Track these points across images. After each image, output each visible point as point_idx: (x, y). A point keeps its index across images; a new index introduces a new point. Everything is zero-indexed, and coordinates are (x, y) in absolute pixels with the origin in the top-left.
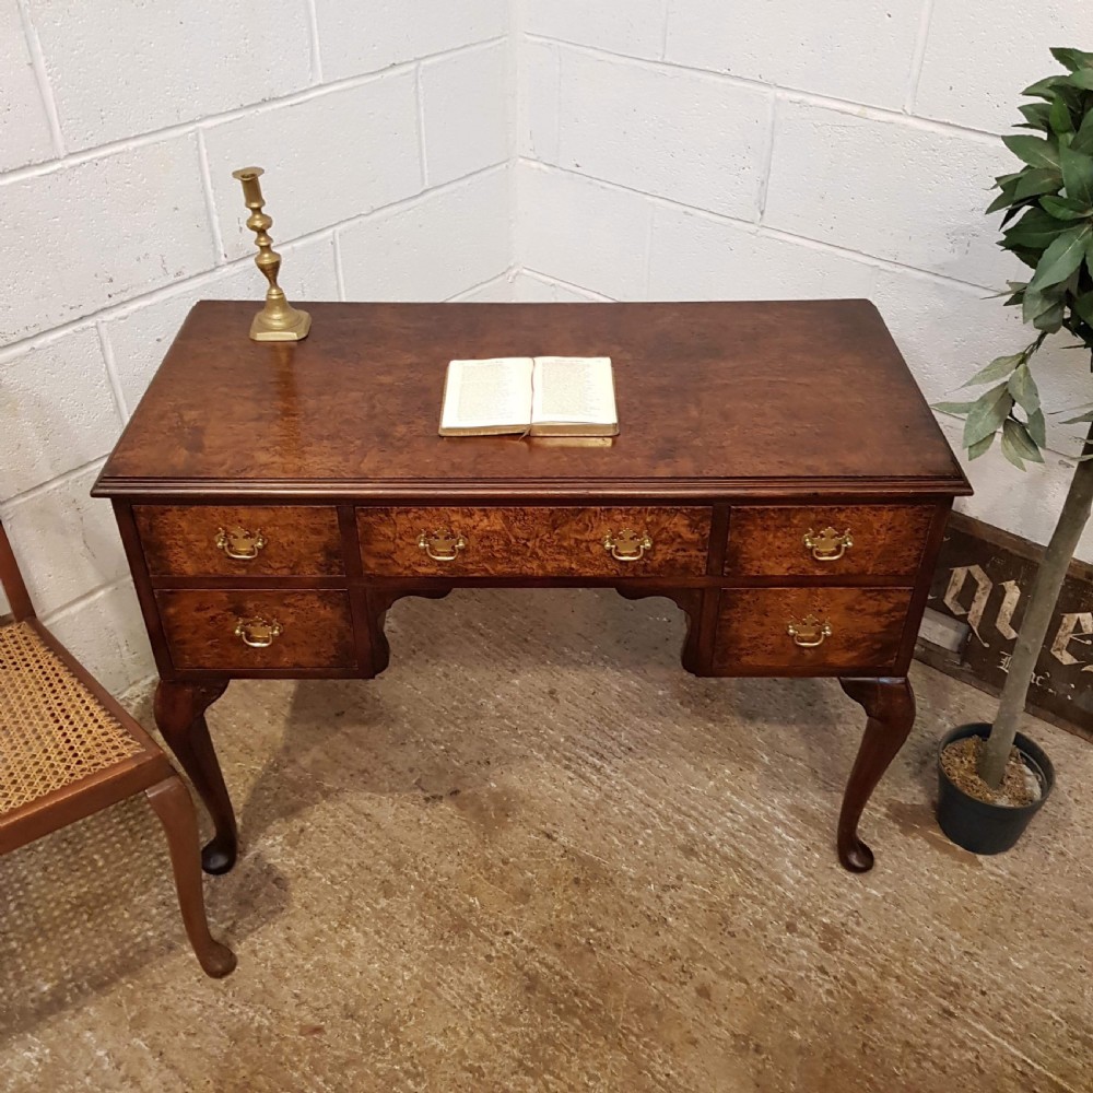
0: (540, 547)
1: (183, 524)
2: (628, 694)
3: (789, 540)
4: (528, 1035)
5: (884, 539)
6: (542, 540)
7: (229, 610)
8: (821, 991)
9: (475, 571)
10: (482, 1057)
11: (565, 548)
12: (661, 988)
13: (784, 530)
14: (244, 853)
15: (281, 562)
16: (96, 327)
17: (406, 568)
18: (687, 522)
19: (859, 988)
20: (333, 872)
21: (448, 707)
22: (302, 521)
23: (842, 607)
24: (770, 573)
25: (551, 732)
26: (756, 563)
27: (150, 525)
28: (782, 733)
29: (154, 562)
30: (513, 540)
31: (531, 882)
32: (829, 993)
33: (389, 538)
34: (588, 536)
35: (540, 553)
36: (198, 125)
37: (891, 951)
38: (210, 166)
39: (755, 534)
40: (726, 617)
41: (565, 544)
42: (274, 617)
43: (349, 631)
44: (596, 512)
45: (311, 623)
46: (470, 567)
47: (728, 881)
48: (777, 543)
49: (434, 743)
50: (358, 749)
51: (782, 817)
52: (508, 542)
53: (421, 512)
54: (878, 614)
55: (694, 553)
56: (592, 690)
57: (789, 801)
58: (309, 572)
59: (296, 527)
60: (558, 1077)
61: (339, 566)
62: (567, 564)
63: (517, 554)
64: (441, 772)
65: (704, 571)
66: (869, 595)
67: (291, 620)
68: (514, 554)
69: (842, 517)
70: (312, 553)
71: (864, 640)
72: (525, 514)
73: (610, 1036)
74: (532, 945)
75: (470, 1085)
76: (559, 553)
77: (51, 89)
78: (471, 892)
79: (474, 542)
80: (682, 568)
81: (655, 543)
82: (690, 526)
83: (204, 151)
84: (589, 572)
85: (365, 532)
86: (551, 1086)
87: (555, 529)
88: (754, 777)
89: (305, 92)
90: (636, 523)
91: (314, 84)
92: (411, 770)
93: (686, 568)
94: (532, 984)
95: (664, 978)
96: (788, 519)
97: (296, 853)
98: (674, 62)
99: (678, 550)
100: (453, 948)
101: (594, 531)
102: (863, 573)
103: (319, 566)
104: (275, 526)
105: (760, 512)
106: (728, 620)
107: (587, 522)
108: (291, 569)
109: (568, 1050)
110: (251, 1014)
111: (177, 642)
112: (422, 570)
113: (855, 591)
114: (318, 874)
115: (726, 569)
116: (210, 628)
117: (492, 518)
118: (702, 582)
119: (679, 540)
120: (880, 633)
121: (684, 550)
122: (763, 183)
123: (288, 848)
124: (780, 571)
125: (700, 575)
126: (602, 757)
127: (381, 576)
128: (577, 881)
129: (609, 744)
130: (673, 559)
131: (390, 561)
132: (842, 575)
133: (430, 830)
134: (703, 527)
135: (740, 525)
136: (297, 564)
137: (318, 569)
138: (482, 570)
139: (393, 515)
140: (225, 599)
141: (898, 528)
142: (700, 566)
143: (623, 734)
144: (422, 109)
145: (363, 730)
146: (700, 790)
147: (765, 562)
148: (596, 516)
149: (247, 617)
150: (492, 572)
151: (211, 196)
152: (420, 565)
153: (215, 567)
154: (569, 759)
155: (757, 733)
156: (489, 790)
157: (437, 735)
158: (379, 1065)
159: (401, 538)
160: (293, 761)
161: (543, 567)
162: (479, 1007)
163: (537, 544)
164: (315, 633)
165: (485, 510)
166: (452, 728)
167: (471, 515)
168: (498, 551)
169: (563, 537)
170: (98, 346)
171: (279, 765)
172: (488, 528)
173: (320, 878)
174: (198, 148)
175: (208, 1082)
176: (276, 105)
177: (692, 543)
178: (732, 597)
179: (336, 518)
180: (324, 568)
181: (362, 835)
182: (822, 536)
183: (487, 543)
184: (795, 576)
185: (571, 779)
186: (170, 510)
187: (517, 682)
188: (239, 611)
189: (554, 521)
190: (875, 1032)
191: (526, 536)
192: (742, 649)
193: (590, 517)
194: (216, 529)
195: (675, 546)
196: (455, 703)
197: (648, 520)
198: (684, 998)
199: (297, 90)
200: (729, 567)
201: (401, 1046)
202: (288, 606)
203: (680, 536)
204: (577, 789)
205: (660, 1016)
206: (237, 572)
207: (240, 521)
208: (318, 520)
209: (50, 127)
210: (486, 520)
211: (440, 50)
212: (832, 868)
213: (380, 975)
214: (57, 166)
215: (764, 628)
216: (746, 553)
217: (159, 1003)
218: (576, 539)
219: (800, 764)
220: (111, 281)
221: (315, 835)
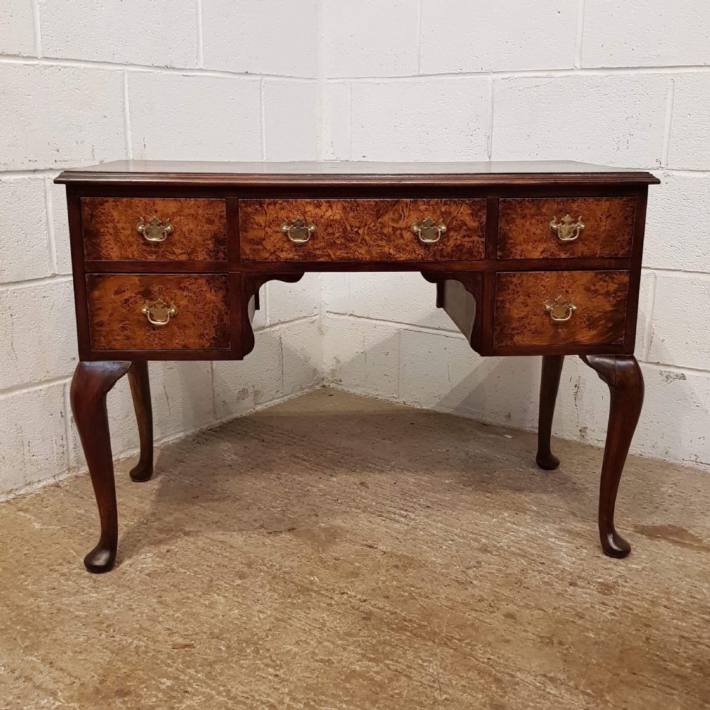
0: (368, 235)
1: (115, 214)
2: (423, 483)
3: (540, 226)
4: (368, 641)
5: (605, 225)
6: (369, 228)
7: (139, 293)
8: (605, 613)
9: (322, 256)
10: (331, 654)
11: (385, 235)
12: (474, 615)
13: (537, 218)
14: (121, 562)
15: (182, 249)
16: (44, 180)
17: (271, 254)
18: (470, 212)
19: (635, 612)
20: (196, 569)
21: (283, 492)
22: (200, 211)
23: (582, 288)
24: (529, 257)
25: (365, 501)
26: (519, 247)
27: (92, 216)
28: (545, 497)
29: (89, 247)
30: (349, 228)
31: (359, 568)
32: (612, 614)
33: (261, 226)
34: (402, 224)
35: (367, 238)
36: (125, 68)
37: (656, 594)
38: (129, 96)
39: (519, 221)
40: (501, 299)
41: (385, 232)
42: (172, 299)
43: (227, 313)
44: (407, 204)
45: (199, 306)
46: (318, 252)
47: (518, 563)
48: (533, 230)
49: (273, 507)
50: (211, 512)
51: (553, 534)
52: (345, 231)
53: (285, 204)
54: (607, 294)
55: (475, 238)
56: (394, 482)
57: (557, 526)
58: (201, 256)
59: (195, 217)
60: (397, 661)
61: (224, 253)
62: (386, 249)
63: (352, 240)
64: (279, 521)
65: (483, 256)
66: (600, 277)
67: (184, 303)
68: (349, 241)
69: (574, 206)
70: (204, 241)
71: (600, 318)
72: (358, 205)
73: (437, 640)
74: (365, 598)
75: (322, 668)
76: (381, 240)
77: (39, 13)
78: (312, 574)
79: (321, 229)
80: (468, 252)
81: (449, 229)
82: (471, 214)
83: (127, 86)
84: (403, 257)
85: (245, 221)
86: (391, 666)
87: (379, 218)
88: (528, 517)
89: (192, 70)
90: (434, 213)
91: (197, 67)
92: (255, 521)
93: (470, 252)
94: (368, 617)
95: (476, 610)
96: (539, 208)
97: (164, 561)
98: (426, 73)
99: (464, 237)
100: (300, 601)
101: (406, 221)
102: (593, 257)
103: (209, 252)
104: (181, 216)
105: (519, 203)
106: (502, 302)
107: (401, 212)
108: (189, 254)
109: (404, 648)
110: (129, 641)
111: (97, 323)
112: (283, 255)
113: (591, 274)
114: (184, 571)
115: (499, 253)
116: (124, 311)
117: (334, 208)
118: (482, 266)
119: (465, 228)
120: (611, 311)
121: (469, 236)
122: (489, 137)
123: (158, 559)
124: (536, 255)
125: (481, 260)
126: (406, 511)
127: (254, 261)
128: (396, 566)
129: (412, 504)
130: (459, 245)
131: (261, 247)
132: (579, 258)
133: (274, 547)
134: (481, 216)
135: (507, 214)
136: (194, 251)
137: (208, 255)
138: (326, 255)
139: (265, 206)
140: (137, 282)
141: (614, 216)
142: (481, 250)
143: (421, 500)
144: (263, 107)
145: (216, 504)
146: (487, 523)
147: (525, 247)
148: (406, 207)
149: (152, 299)
150: (333, 257)
151: (128, 117)
152: (282, 251)
153: (134, 252)
154: (382, 512)
155: (525, 498)
156: (320, 527)
157: (273, 504)
158: (242, 662)
159: (269, 227)
160: (160, 519)
161: (369, 252)
162: (325, 629)
163: (366, 232)
164: (201, 315)
165: (329, 202)
166: (286, 501)
167: (318, 206)
168: (338, 238)
169: (383, 225)
170: (43, 194)
171: (147, 521)
172: (331, 218)
173: (185, 573)
174: (123, 82)
175: (93, 676)
176: (174, 73)
177: (474, 230)
178: (504, 280)
179: (225, 209)
180: (212, 254)
181: (218, 551)
182: (563, 223)
183: (330, 230)
184: (547, 259)
185: (384, 520)
186: (107, 201)
187: (335, 479)
188: (147, 294)
189: (378, 211)
190: (654, 631)
191: (358, 225)
192: (513, 329)
193: (403, 208)
194: (139, 218)
195: (463, 233)
196: (287, 490)
197: (443, 209)
198: (496, 620)
199: (187, 67)
200: (502, 251)
201: (261, 651)
202: (183, 289)
203: (466, 224)
204: (390, 525)
205: (476, 629)
206: (149, 257)
207: (156, 211)
208: (211, 211)
209: (35, 35)
210: (330, 211)
211: (275, 74)
212: (598, 557)
213: (239, 617)
214: (36, 62)
215: (527, 309)
216: (512, 239)
217: (49, 638)
218: (393, 227)
219: (561, 510)
220: (58, 151)
221: (179, 552)
